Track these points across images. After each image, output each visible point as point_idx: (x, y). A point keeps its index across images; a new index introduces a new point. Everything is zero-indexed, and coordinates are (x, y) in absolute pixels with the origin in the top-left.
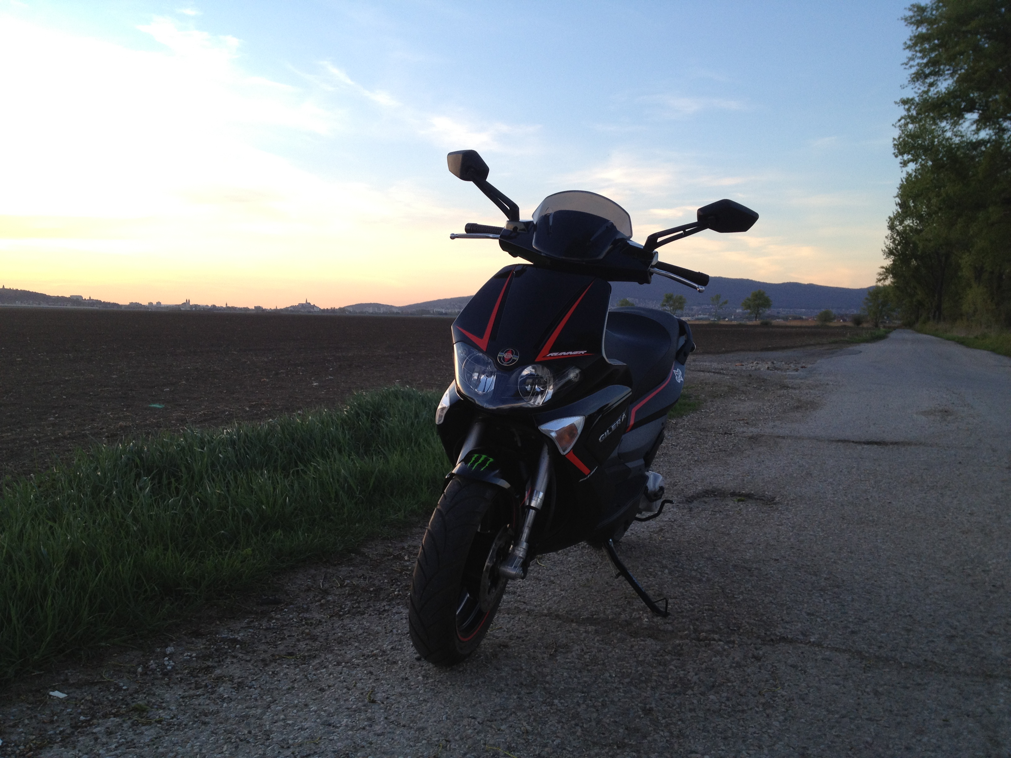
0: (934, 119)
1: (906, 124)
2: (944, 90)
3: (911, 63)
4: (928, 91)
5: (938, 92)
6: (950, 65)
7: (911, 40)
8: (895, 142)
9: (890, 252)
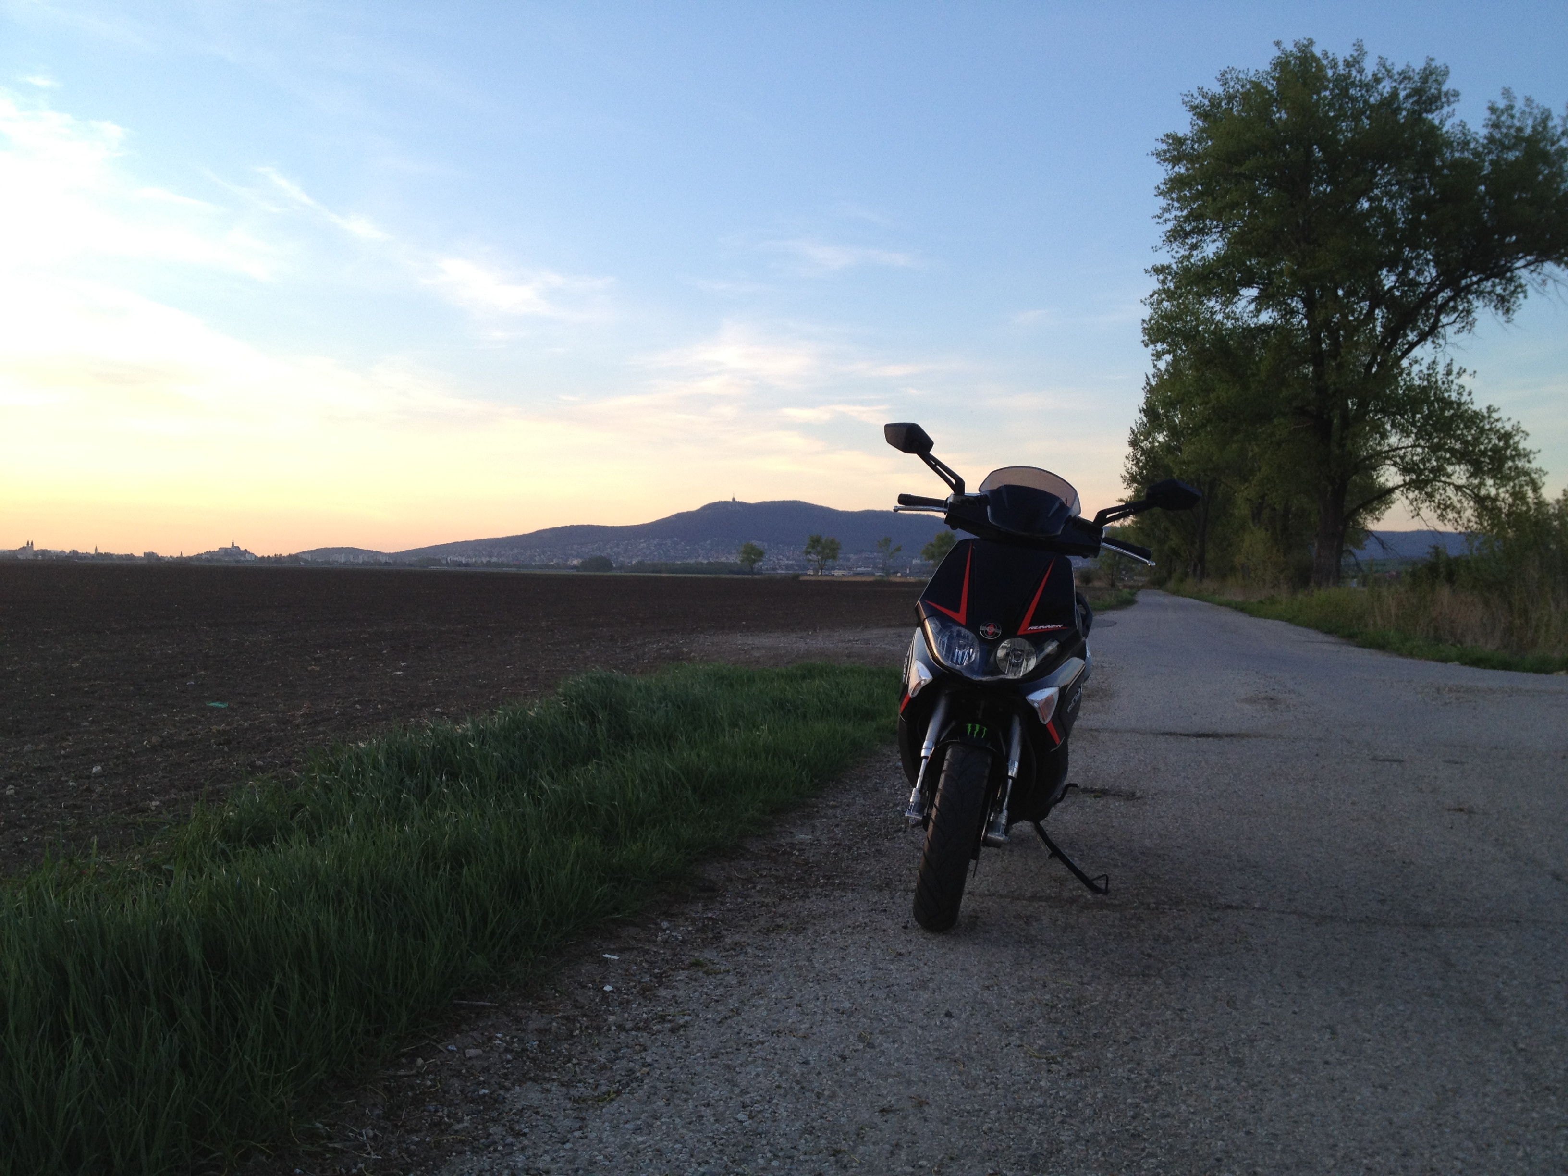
0: (1199, 295)
1: (1160, 302)
2: (1211, 256)
3: (1167, 216)
4: (1191, 255)
5: (1203, 257)
6: (1220, 220)
7: (1165, 184)
8: (1145, 325)
9: (1133, 479)
